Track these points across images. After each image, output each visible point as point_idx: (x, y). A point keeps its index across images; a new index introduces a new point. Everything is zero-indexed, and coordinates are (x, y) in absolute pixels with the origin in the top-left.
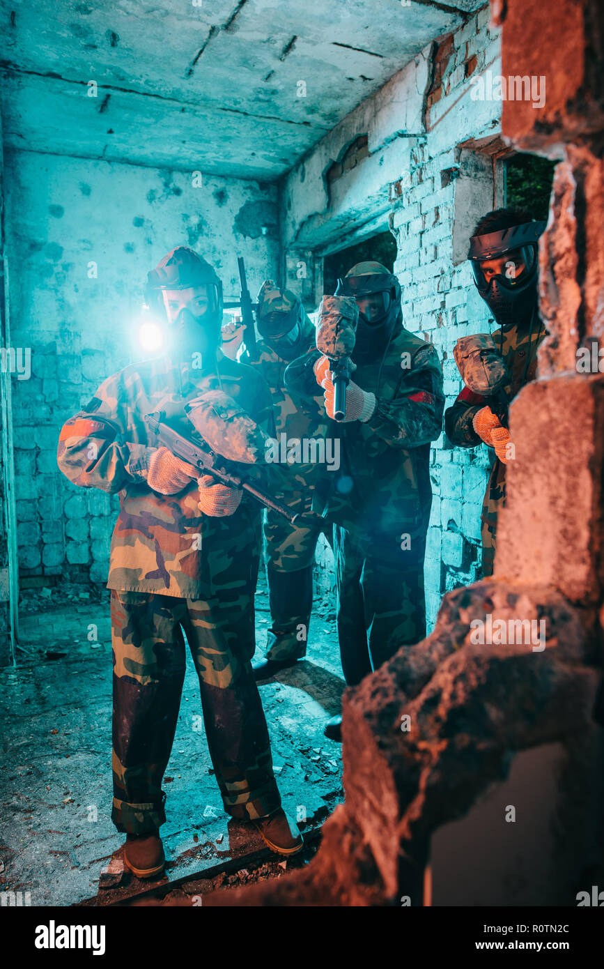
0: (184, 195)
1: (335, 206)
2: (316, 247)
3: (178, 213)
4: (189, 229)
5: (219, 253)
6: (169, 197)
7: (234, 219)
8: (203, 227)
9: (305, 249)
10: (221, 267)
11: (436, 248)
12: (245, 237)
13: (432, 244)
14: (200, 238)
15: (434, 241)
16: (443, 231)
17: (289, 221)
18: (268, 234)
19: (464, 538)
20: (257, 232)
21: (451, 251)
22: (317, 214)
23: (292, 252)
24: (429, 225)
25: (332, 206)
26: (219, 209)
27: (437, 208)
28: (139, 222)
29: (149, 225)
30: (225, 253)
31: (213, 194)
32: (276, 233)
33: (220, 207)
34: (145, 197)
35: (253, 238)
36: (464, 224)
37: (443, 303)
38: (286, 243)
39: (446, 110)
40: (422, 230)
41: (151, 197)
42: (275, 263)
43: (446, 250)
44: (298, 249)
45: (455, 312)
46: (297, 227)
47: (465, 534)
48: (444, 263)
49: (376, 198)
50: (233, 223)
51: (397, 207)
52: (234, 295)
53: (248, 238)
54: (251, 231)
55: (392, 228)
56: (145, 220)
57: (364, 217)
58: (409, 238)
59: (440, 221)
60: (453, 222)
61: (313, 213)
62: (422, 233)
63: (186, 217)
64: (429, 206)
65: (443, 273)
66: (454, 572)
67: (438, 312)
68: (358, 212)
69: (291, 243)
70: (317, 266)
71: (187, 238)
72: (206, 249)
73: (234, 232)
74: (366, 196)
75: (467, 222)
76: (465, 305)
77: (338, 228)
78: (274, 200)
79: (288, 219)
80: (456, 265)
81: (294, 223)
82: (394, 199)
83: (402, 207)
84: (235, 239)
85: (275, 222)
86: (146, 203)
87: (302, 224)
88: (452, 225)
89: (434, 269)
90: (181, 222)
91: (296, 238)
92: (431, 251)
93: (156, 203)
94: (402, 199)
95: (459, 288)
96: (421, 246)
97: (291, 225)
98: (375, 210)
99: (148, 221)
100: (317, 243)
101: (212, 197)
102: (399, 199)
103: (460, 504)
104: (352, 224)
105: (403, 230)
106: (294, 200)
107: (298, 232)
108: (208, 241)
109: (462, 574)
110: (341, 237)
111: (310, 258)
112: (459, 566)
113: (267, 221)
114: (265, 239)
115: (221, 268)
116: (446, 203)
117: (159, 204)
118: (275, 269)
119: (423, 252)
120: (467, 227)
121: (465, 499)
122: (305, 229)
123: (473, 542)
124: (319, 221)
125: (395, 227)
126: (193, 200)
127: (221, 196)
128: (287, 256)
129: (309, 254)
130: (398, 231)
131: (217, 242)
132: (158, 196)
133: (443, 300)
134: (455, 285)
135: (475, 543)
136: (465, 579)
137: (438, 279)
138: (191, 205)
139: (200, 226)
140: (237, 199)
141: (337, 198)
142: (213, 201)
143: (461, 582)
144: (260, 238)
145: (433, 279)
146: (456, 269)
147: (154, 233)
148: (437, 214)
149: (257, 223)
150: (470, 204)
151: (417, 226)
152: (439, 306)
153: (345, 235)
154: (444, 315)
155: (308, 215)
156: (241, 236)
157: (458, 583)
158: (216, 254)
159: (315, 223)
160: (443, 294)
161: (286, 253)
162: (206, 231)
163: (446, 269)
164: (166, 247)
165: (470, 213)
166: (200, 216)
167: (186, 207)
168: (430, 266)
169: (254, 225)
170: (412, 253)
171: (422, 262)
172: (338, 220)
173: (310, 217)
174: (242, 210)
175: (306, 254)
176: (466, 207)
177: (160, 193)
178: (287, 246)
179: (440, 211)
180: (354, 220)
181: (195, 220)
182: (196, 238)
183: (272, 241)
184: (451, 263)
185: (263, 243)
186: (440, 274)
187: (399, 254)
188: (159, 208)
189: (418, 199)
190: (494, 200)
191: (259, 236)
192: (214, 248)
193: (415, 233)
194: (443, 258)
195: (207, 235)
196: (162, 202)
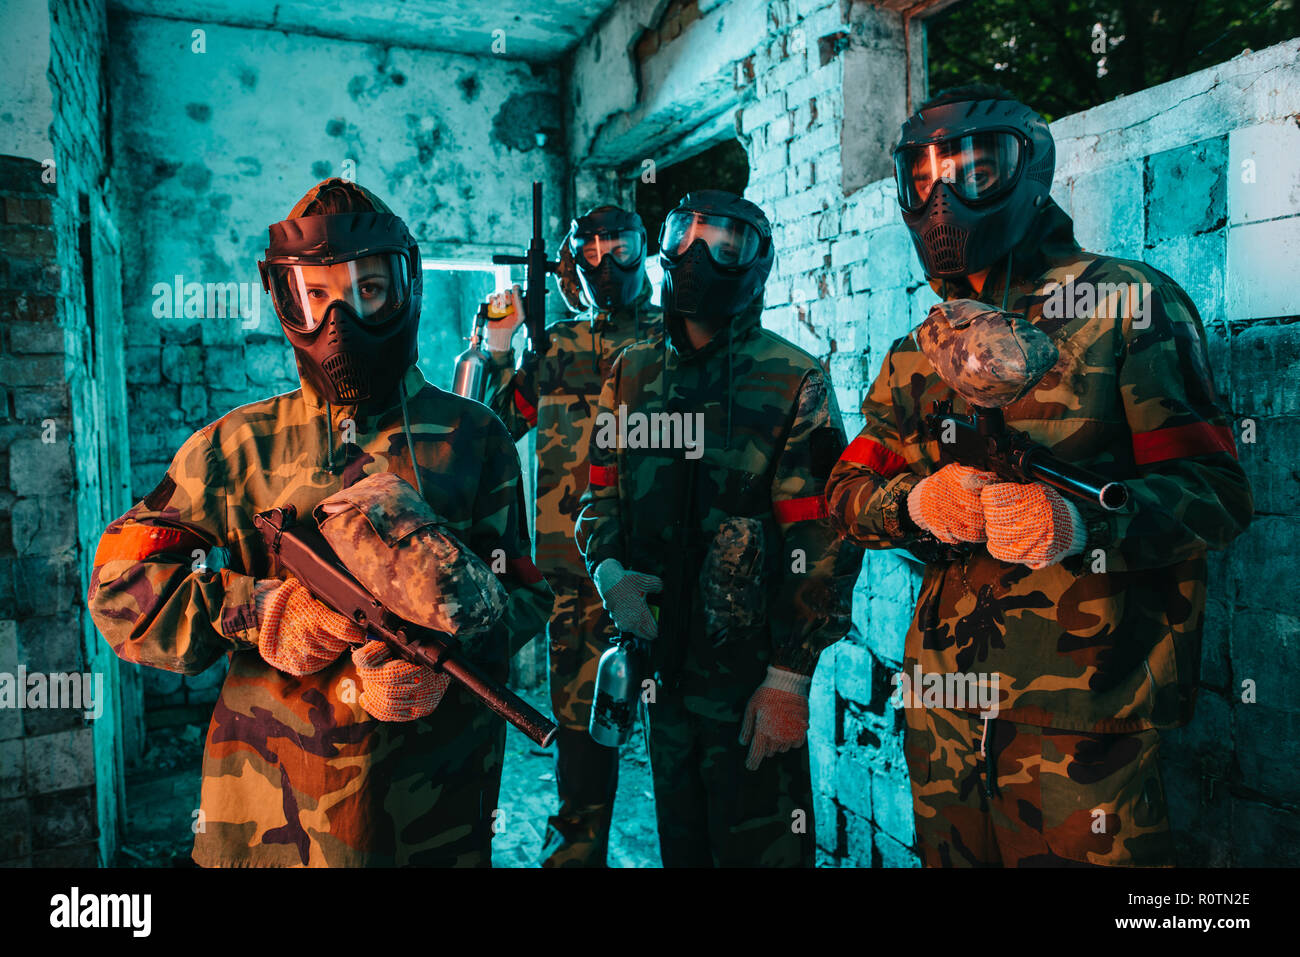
0: (410, 85)
1: (649, 99)
2: (624, 163)
3: (401, 114)
4: (418, 138)
5: (469, 176)
6: (387, 88)
7: (491, 122)
8: (442, 135)
9: (605, 167)
10: (473, 197)
11: (813, 166)
12: (509, 149)
13: (806, 160)
14: (437, 152)
15: (810, 154)
16: (825, 138)
17: (578, 124)
18: (547, 147)
19: (874, 657)
20: (528, 142)
21: (839, 170)
22: (621, 112)
23: (585, 173)
24: (800, 128)
25: (645, 100)
26: (468, 106)
27: (814, 100)
28: (337, 129)
29: (354, 132)
30: (477, 175)
31: (457, 82)
32: (559, 144)
33: (469, 103)
34: (345, 87)
35: (522, 151)
36: (859, 126)
37: (828, 259)
38: (576, 158)
40: (789, 136)
41: (356, 89)
42: (558, 191)
43: (831, 169)
44: (593, 167)
45: (849, 273)
46: (591, 134)
47: (875, 651)
48: (828, 192)
49: (714, 86)
50: (490, 128)
51: (747, 99)
52: (495, 242)
53: (515, 152)
54: (520, 140)
55: (741, 134)
56: (347, 125)
57: (696, 116)
58: (768, 151)
59: (819, 120)
60: (842, 124)
61: (614, 111)
62: (789, 142)
63: (414, 119)
64: (799, 97)
65: (826, 207)
66: (858, 711)
67: (820, 273)
68: (685, 108)
69: (583, 159)
70: (625, 194)
71: (415, 152)
72: (447, 170)
73: (492, 142)
74: (696, 82)
75: (864, 122)
76: (865, 262)
77: (655, 134)
78: (555, 91)
79: (576, 121)
80: (847, 194)
81: (586, 127)
82: (743, 87)
83: (755, 99)
84: (493, 153)
85: (557, 125)
86: (348, 98)
87: (599, 129)
88: (840, 128)
89: (811, 201)
90: (407, 129)
91: (591, 149)
92: (806, 171)
93: (363, 99)
94: (755, 86)
95: (855, 233)
96: (788, 163)
97: (581, 130)
98: (712, 105)
99: (352, 127)
100: (624, 157)
101: (455, 88)
102: (751, 86)
103: (865, 599)
104: (678, 127)
105: (758, 137)
106: (586, 93)
107: (594, 141)
108: (452, 158)
109: (871, 717)
110: (660, 148)
111: (615, 182)
112: (866, 702)
113: (545, 123)
114: (542, 153)
115: (471, 200)
116: (829, 91)
117: (369, 100)
118: (558, 200)
119: (791, 173)
120: (865, 131)
121: (875, 590)
122: (604, 137)
123: (889, 664)
124: (625, 124)
125: (746, 131)
126: (425, 92)
127: (470, 86)
128: (578, 179)
129: (612, 175)
130: (749, 139)
131: (465, 158)
132: (367, 86)
133: (827, 253)
134: (847, 227)
135: (894, 666)
136: (876, 726)
137: (818, 218)
138: (421, 100)
139: (436, 134)
140: (496, 90)
141: (652, 86)
142: (457, 94)
143: (871, 728)
144: (534, 151)
145: (809, 219)
146: (849, 201)
147: (363, 146)
148: (814, 110)
149: (528, 127)
150: (868, 94)
151: (780, 129)
152: (821, 263)
153: (667, 144)
154: (829, 278)
155: (606, 112)
156: (504, 149)
157: (866, 730)
158: (464, 178)
159: (619, 127)
160: (827, 244)
161: (575, 175)
162: (446, 141)
163: (831, 202)
164: (381, 168)
165: (869, 107)
166: (437, 117)
167: (413, 104)
168: (805, 196)
169: (524, 131)
170: (774, 175)
171: (791, 190)
172: (654, 122)
173: (611, 118)
174: (504, 108)
175: (608, 176)
176: (862, 98)
177: (370, 82)
178: (577, 164)
179: (818, 105)
180: (681, 121)
181: (428, 124)
182: (431, 153)
183: (553, 156)
184: (839, 191)
185: (538, 159)
186: (821, 209)
187: (753, 176)
188: (369, 105)
189: (782, 85)
190: (907, 85)
191: (532, 148)
192: (461, 168)
193: (777, 141)
194: (826, 182)
195: (448, 148)
196: (374, 97)
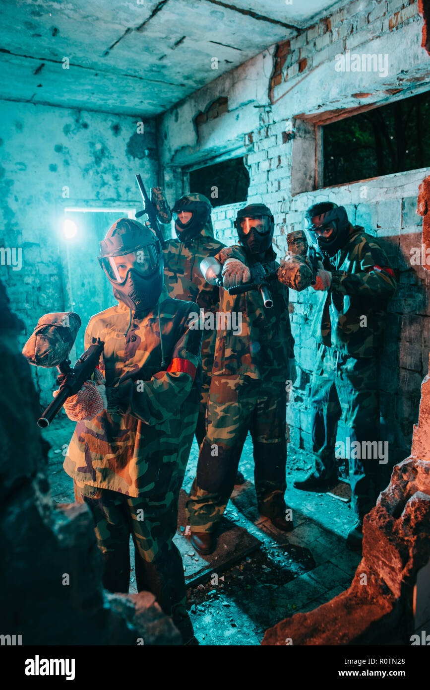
0: (91, 128)
1: (202, 142)
2: (185, 166)
3: (87, 142)
4: (95, 153)
5: (117, 170)
6: (80, 130)
7: (126, 145)
8: (105, 152)
9: (177, 167)
10: (119, 180)
11: (279, 183)
12: (134, 158)
13: (276, 180)
14: (103, 159)
15: (279, 177)
16: (284, 172)
17: (166, 148)
18: (149, 156)
19: (302, 370)
20: (142, 154)
21: (290, 186)
22: (188, 146)
23: (168, 169)
24: (274, 167)
25: (200, 142)
26: (115, 138)
27: (279, 156)
28: (59, 149)
29: (67, 150)
30: (121, 170)
31: (111, 127)
32: (155, 155)
33: (116, 137)
34: (62, 130)
35: (140, 159)
36: (298, 169)
37: (285, 220)
38: (164, 163)
39: (286, 92)
40: (268, 169)
41: (67, 130)
42: (155, 176)
43: (286, 185)
44: (171, 167)
45: (293, 227)
46: (173, 153)
47: (302, 367)
48: (285, 193)
49: (233, 142)
50: (126, 148)
51: (250, 150)
52: (129, 200)
53: (136, 159)
54: (138, 153)
55: (247, 164)
56: (64, 146)
57: (222, 151)
58: (259, 173)
59: (282, 165)
60: (291, 168)
61: (185, 145)
62: (268, 171)
63: (92, 144)
64: (274, 153)
65: (284, 200)
66: (295, 389)
67: (281, 225)
68: (218, 147)
69: (168, 164)
70: (185, 178)
71: (93, 159)
72: (108, 167)
73: (127, 155)
74: (227, 139)
75: (299, 167)
76: (300, 223)
77: (203, 156)
78: (153, 131)
79: (165, 146)
80: (293, 196)
81: (170, 150)
82: (248, 145)
83: (253, 151)
84: (127, 160)
85: (154, 147)
86: (63, 134)
87: (176, 151)
88: (291, 170)
89: (279, 196)
90: (90, 149)
91: (172, 160)
92: (276, 184)
93: (71, 135)
94: (253, 146)
95: (296, 211)
96: (268, 180)
97: (167, 151)
98: (230, 147)
99: (66, 148)
100: (186, 163)
101: (110, 129)
102: (251, 145)
103: (299, 349)
104: (213, 154)
105: (254, 167)
106: (170, 134)
107: (173, 156)
108: (109, 162)
109: (300, 391)
110: (203, 161)
111: (180, 173)
112: (298, 386)
113: (149, 146)
114: (148, 159)
115: (118, 181)
116: (286, 154)
117: (72, 135)
118: (156, 181)
119: (269, 184)
120: (300, 171)
121: (302, 345)
122: (178, 155)
123: (307, 372)
124: (190, 151)
125: (249, 164)
126: (97, 132)
127: (116, 129)
128: (165, 172)
129: (179, 170)
130: (250, 167)
131: (115, 162)
132: (72, 129)
133: (284, 217)
134: (293, 208)
135: (309, 372)
136: (302, 394)
137: (281, 203)
138: (96, 135)
139: (102, 151)
140: (128, 130)
141: (204, 137)
142: (111, 132)
143: (299, 395)
144: (144, 159)
145: (277, 203)
146: (294, 199)
147: (71, 156)
148: (280, 160)
149: (142, 148)
150: (301, 157)
151: (265, 166)
152: (282, 221)
153: (207, 160)
154: (285, 228)
155: (181, 146)
156: (132, 158)
157: (298, 396)
158: (115, 171)
159: (187, 152)
160: (284, 214)
161: (163, 170)
162: (107, 154)
163: (286, 198)
164: (79, 167)
165: (302, 161)
166: (102, 143)
167: (92, 137)
168: (275, 194)
169: (140, 149)
170: (262, 184)
171: (269, 190)
172: (204, 152)
173: (183, 148)
174: (131, 139)
175: (177, 170)
176: (299, 158)
177: (73, 127)
178: (165, 165)
179: (281, 158)
180: (215, 152)
181: (99, 147)
182: (100, 159)
183: (153, 161)
184: (290, 194)
185: (146, 161)
186: (282, 200)
187: (252, 183)
188: (73, 138)
189: (266, 148)
190: (316, 152)
191: (144, 157)
192: (113, 166)
193: (263, 170)
194: (285, 190)
195: (108, 157)
196: (75, 134)
